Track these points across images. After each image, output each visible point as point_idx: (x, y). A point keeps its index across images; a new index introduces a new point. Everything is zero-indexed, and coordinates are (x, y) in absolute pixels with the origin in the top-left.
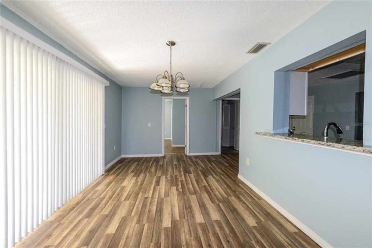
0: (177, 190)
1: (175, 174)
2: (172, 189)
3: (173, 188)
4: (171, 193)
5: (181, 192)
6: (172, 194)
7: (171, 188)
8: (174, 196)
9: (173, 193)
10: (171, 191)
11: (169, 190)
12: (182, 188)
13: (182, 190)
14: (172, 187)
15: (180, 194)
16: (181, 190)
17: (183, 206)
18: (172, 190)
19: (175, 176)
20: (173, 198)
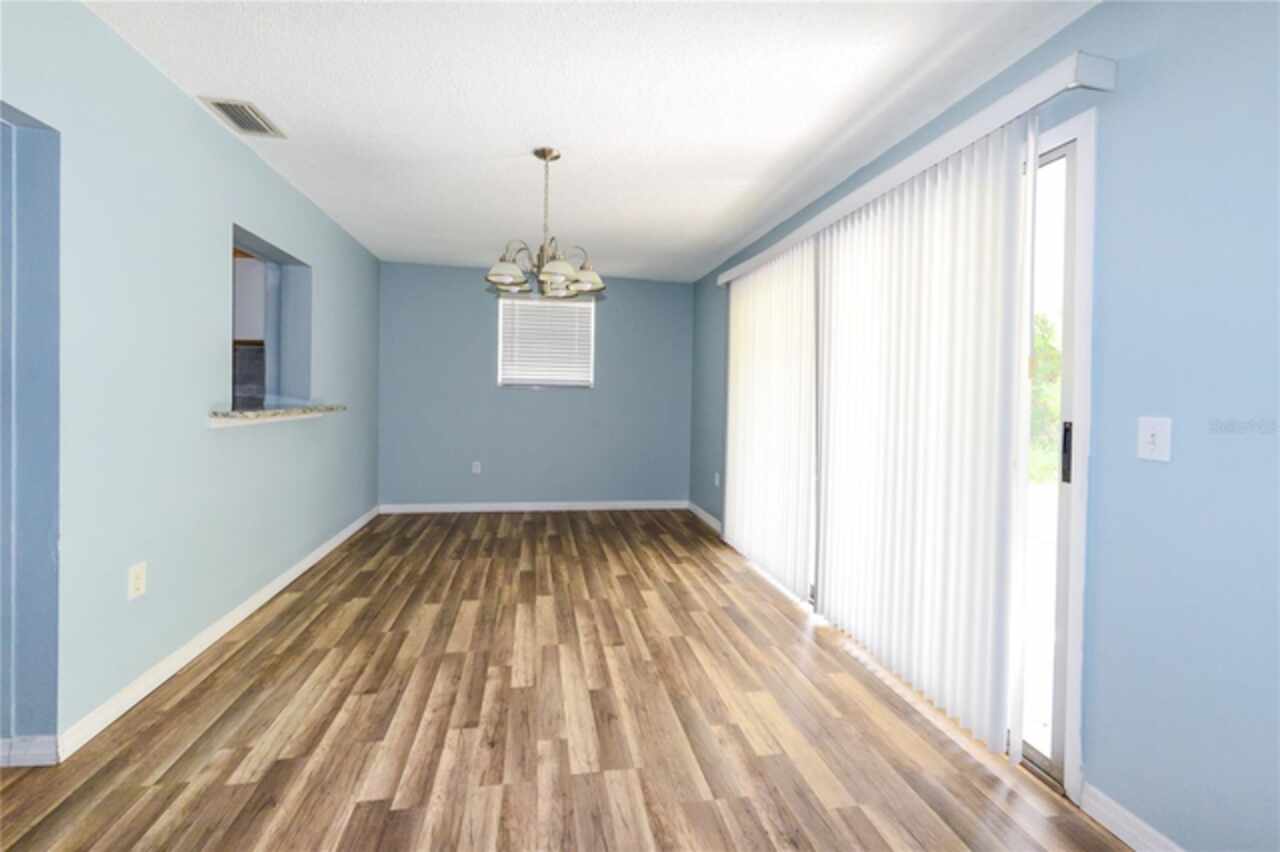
0: (507, 672)
1: (498, 789)
2: (530, 678)
3: (527, 682)
4: (534, 660)
5: (497, 663)
6: (529, 655)
7: (535, 679)
8: (524, 649)
9: (525, 659)
10: (534, 669)
11: (543, 670)
12: (484, 677)
13: (485, 671)
14: (530, 684)
15: (500, 655)
16: (492, 670)
17: (500, 625)
18: (530, 671)
19: (500, 779)
20: (529, 644)
